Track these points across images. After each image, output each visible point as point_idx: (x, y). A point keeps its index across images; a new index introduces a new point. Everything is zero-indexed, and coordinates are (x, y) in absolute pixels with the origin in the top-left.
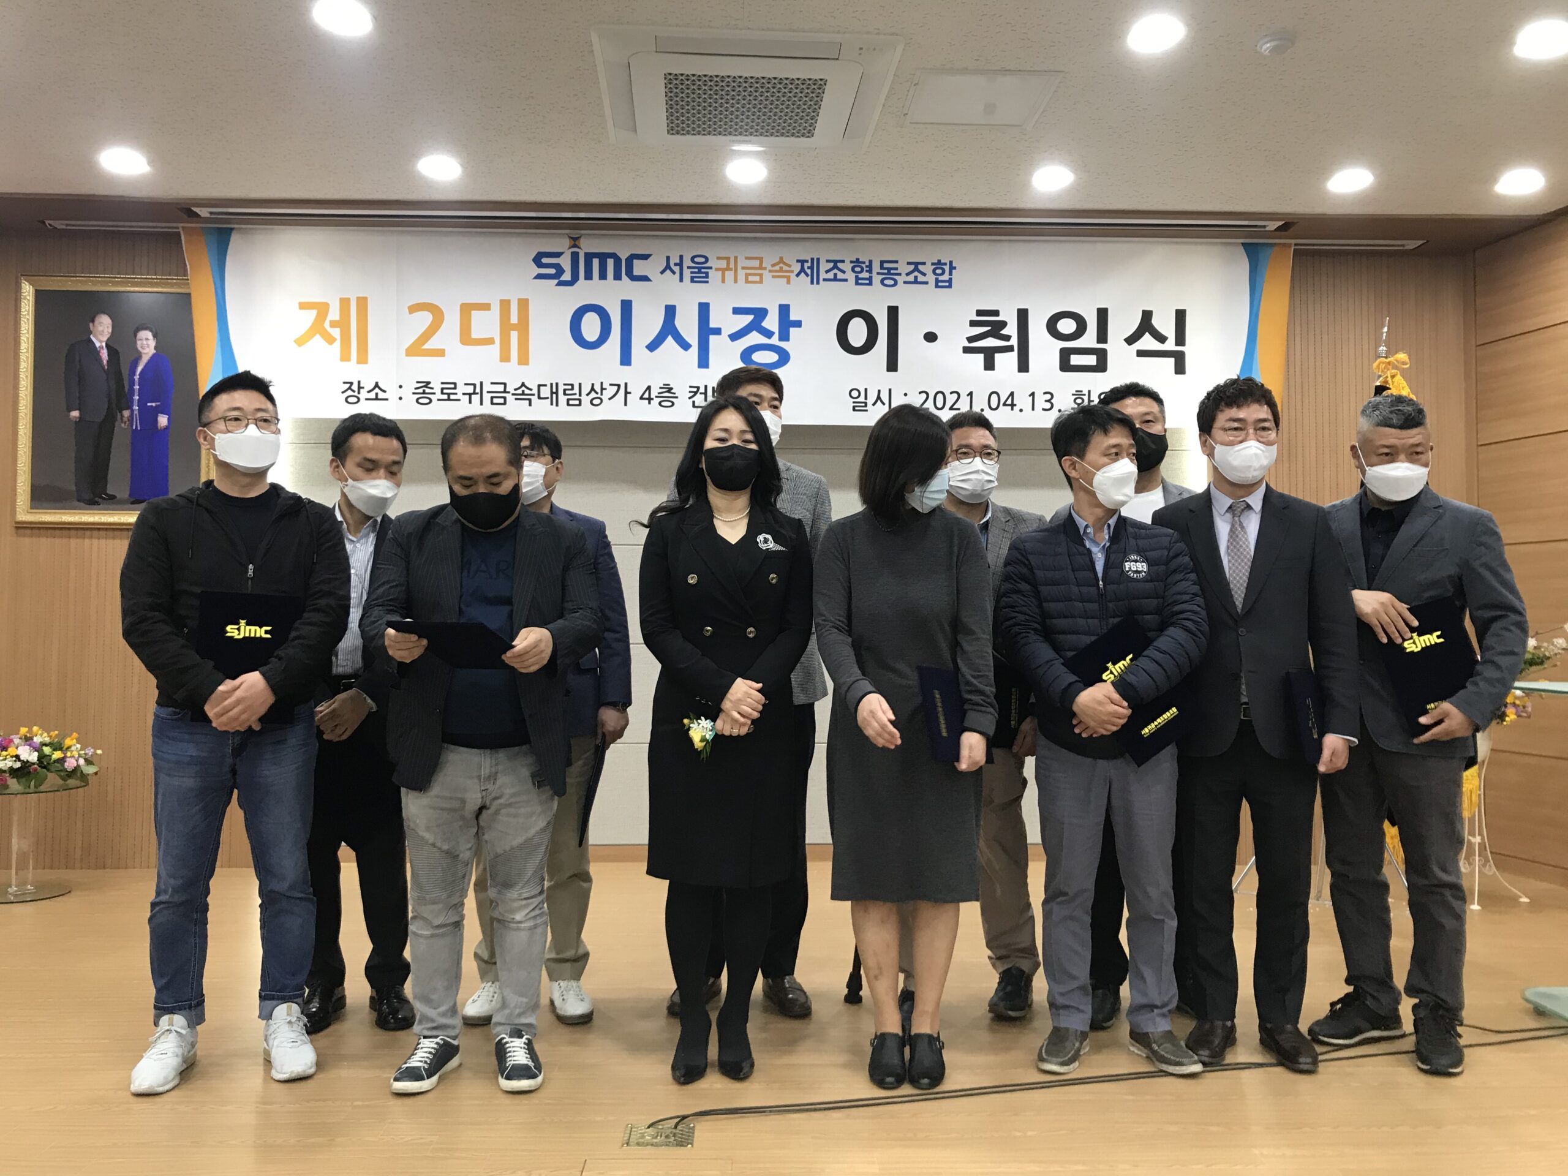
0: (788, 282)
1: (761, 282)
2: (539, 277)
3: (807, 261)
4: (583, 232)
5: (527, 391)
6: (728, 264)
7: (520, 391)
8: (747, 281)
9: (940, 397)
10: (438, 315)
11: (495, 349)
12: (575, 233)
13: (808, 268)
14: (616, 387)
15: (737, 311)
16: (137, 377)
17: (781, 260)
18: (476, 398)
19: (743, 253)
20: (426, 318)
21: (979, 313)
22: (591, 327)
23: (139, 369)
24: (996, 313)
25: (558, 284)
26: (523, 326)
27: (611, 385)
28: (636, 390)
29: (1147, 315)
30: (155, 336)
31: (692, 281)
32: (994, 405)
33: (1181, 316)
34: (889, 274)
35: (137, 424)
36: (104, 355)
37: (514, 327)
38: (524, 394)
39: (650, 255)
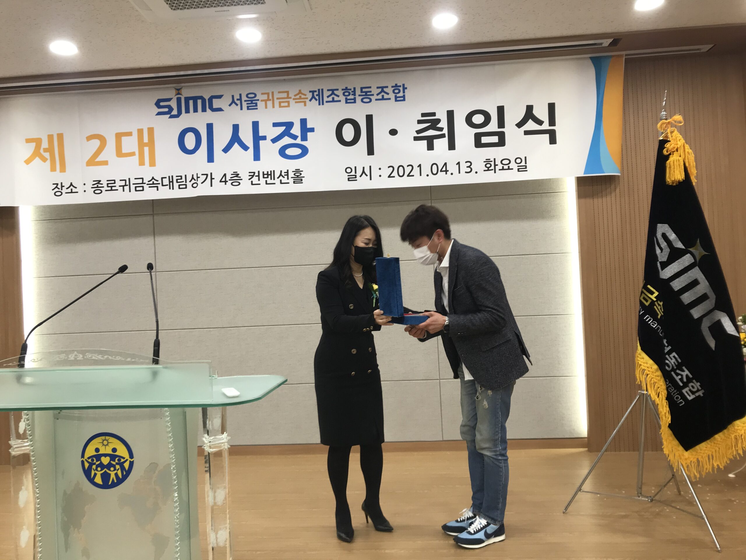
0: (305, 105)
1: (288, 106)
2: (159, 114)
3: (316, 91)
4: (183, 85)
5: (155, 182)
6: (268, 96)
7: (151, 182)
8: (280, 106)
10: (103, 141)
11: (136, 158)
12: (178, 86)
13: (317, 95)
14: (206, 176)
15: (275, 125)
17: (300, 92)
18: (127, 188)
19: (276, 89)
20: (97, 143)
21: (423, 115)
22: (190, 141)
24: (434, 114)
25: (170, 117)
26: (151, 144)
27: (202, 175)
28: (218, 177)
29: (530, 108)
31: (248, 109)
32: (435, 171)
33: (552, 107)
34: (366, 95)
37: (146, 145)
38: (154, 184)
39: (222, 96)
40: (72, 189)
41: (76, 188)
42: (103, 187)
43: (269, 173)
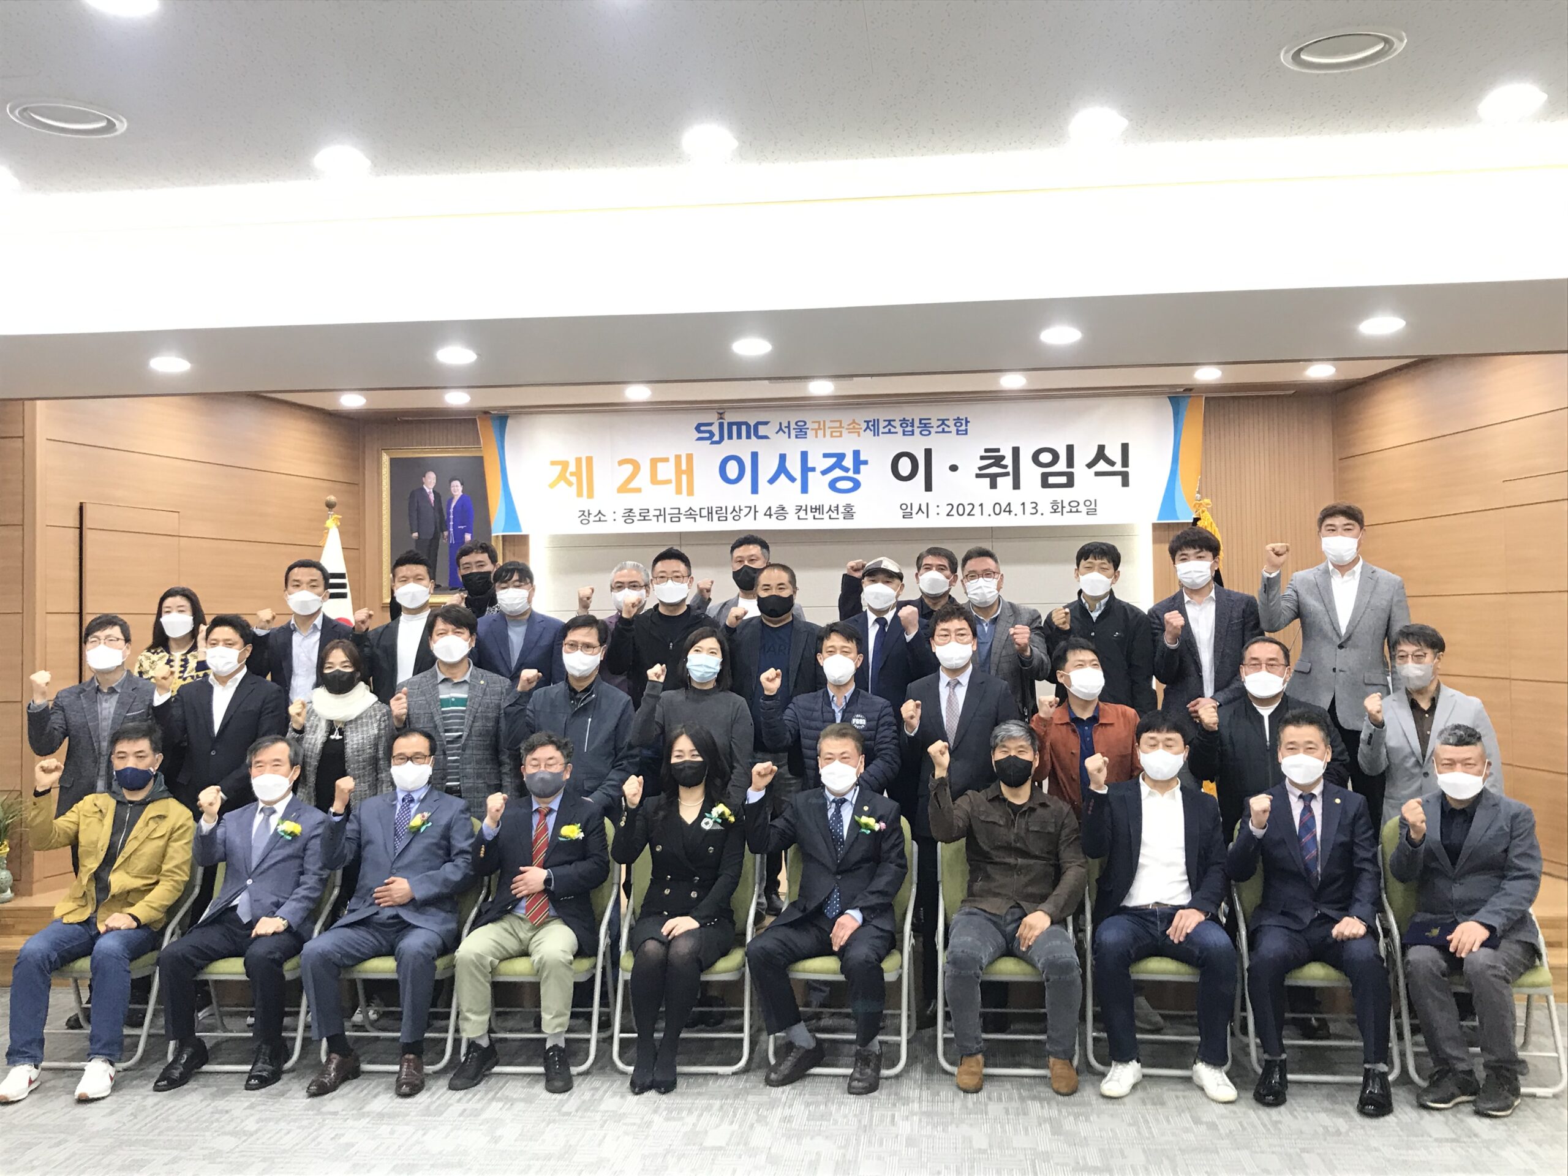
0: (859, 435)
1: (841, 436)
2: (699, 439)
3: (871, 421)
4: (726, 409)
5: (693, 513)
6: (819, 425)
7: (688, 513)
8: (832, 436)
9: (961, 507)
10: (637, 467)
11: (673, 486)
12: (721, 410)
13: (872, 426)
14: (749, 509)
15: (826, 456)
16: (451, 510)
17: (854, 422)
18: (661, 518)
19: (828, 419)
20: (628, 469)
21: (987, 451)
22: (732, 470)
23: (453, 505)
24: (998, 450)
25: (711, 443)
26: (690, 471)
27: (745, 507)
28: (762, 510)
29: (1101, 448)
30: (462, 484)
31: (797, 437)
32: (997, 511)
33: (1125, 448)
34: (925, 426)
35: (452, 540)
36: (432, 497)
37: (684, 472)
38: (691, 514)
39: (769, 422)
40: (600, 518)
41: (605, 516)
42: (635, 516)
43: (818, 507)
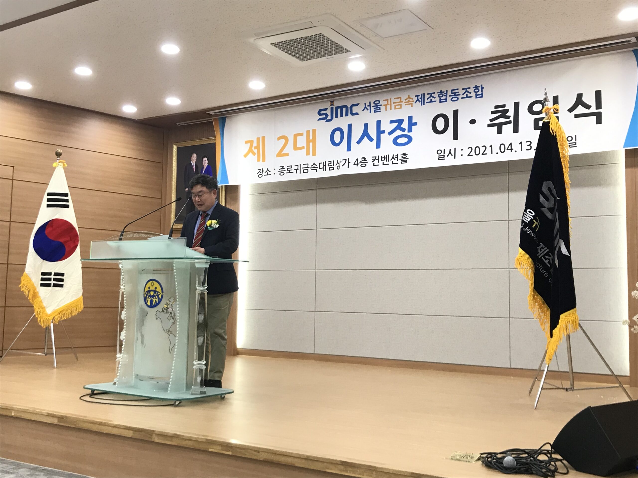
0: (412, 106)
1: (401, 108)
2: (320, 119)
3: (419, 96)
4: (334, 98)
5: (315, 166)
6: (388, 102)
7: (313, 167)
8: (395, 108)
9: (477, 149)
10: (287, 140)
11: (305, 150)
12: (332, 99)
13: (420, 98)
14: (345, 161)
15: (392, 122)
17: (409, 97)
19: (393, 97)
20: (283, 141)
21: (496, 107)
22: (337, 137)
23: (203, 171)
24: (504, 106)
25: (326, 121)
26: (314, 140)
27: (343, 160)
28: (352, 161)
29: (580, 96)
30: (208, 159)
31: (375, 112)
32: (502, 150)
33: (598, 94)
34: (455, 95)
36: (194, 167)
37: (311, 141)
38: (314, 167)
39: (359, 104)
40: (268, 173)
41: (270, 172)
42: (285, 171)
43: (385, 157)
